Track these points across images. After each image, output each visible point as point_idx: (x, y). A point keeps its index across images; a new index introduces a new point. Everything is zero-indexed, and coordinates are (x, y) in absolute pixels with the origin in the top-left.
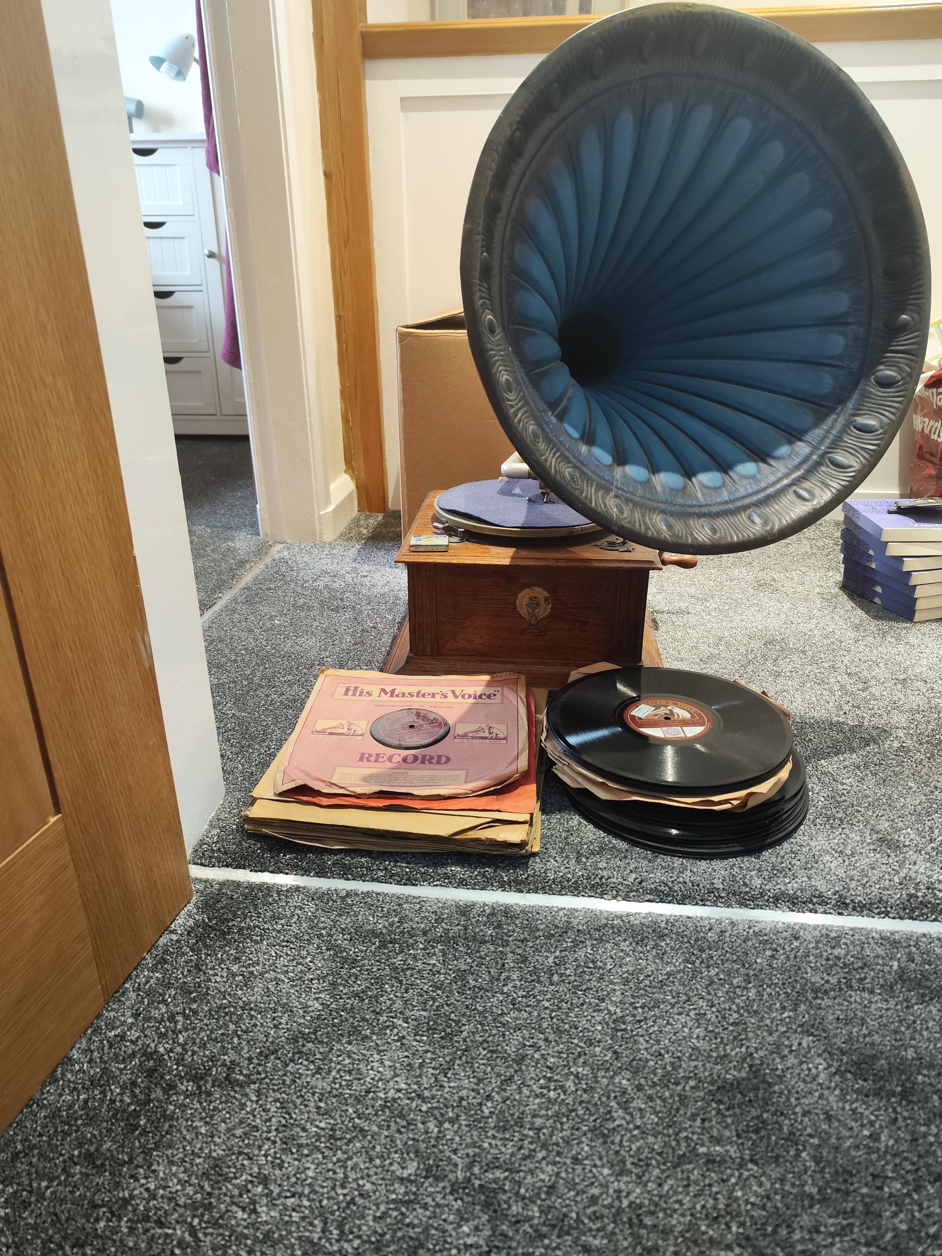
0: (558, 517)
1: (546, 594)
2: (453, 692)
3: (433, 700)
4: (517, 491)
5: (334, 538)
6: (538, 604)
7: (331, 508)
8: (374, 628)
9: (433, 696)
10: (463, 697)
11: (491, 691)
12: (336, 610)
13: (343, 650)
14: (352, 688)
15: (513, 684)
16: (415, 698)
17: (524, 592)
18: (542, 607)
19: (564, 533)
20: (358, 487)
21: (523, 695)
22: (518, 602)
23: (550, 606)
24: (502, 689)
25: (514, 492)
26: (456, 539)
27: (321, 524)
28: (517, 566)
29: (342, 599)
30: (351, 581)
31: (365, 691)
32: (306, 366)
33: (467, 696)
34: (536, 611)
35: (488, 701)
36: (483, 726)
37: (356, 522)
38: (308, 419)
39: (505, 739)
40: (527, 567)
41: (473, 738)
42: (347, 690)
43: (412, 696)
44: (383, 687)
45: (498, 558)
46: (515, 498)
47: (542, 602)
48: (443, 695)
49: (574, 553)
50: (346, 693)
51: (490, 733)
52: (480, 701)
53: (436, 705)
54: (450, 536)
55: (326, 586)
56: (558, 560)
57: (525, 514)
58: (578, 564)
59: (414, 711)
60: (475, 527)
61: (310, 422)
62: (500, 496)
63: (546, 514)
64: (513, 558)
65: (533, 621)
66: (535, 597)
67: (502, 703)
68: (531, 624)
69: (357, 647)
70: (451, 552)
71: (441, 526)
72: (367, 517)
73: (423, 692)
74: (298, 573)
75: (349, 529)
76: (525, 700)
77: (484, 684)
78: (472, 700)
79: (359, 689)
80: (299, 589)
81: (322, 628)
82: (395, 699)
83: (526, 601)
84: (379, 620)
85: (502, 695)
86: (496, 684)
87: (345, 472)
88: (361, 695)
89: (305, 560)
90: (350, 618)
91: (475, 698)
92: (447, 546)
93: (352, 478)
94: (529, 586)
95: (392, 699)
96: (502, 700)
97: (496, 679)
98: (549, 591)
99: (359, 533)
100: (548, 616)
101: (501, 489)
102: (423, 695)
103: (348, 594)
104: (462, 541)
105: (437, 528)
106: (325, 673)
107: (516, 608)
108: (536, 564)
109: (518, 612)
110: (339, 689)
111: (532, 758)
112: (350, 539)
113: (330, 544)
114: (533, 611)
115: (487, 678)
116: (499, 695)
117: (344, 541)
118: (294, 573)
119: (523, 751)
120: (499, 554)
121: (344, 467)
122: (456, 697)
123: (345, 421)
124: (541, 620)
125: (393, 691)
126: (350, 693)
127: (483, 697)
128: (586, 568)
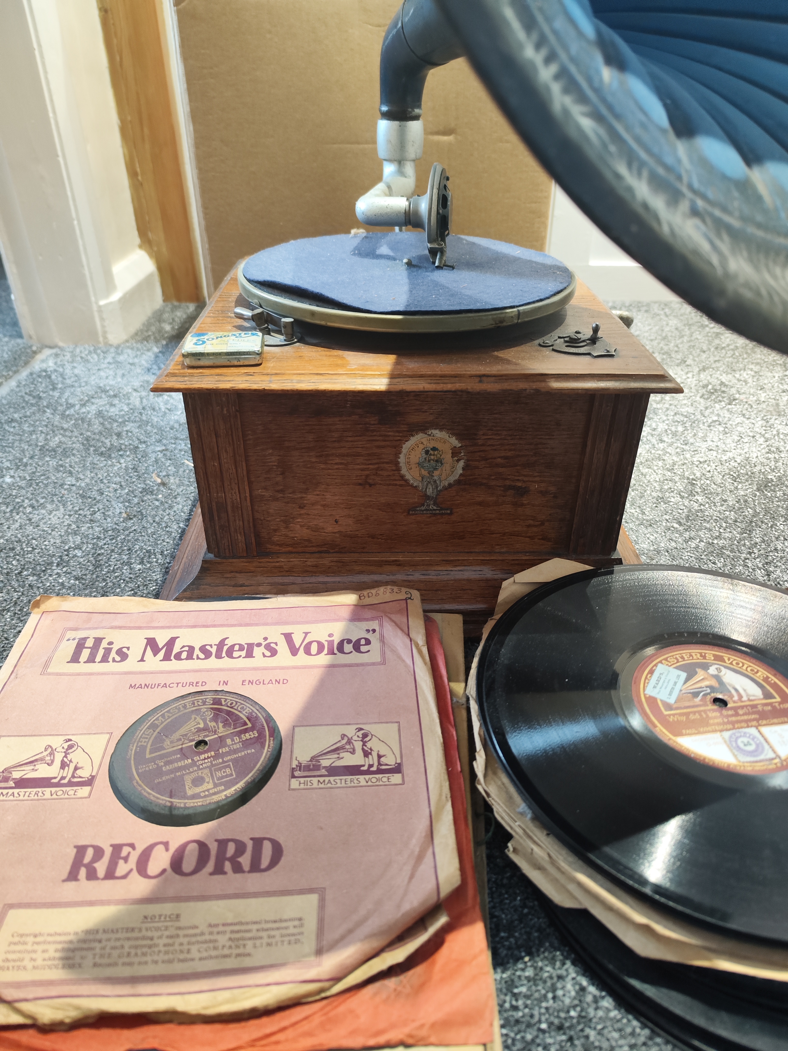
0: (468, 292)
1: (455, 442)
2: (288, 637)
3: (249, 662)
4: (384, 250)
5: (125, 337)
6: (439, 461)
7: (116, 296)
8: (163, 484)
9: (249, 651)
10: (308, 651)
11: (358, 632)
12: (106, 455)
13: (106, 531)
14: (90, 643)
15: (400, 612)
16: (213, 662)
17: (413, 440)
18: (447, 467)
19: (486, 322)
20: (160, 268)
21: (420, 639)
22: (402, 459)
23: (462, 463)
24: (381, 626)
25: (379, 252)
26: (278, 339)
27: (102, 319)
28: (402, 394)
29: (119, 435)
30: (137, 403)
31: (115, 647)
32: (46, 72)
33: (314, 648)
34: (436, 473)
35: (355, 658)
36: (350, 731)
37: (158, 316)
38: (61, 159)
39: (397, 769)
40: (418, 394)
41: (333, 771)
42: (81, 645)
43: (208, 654)
44: (151, 634)
45: (363, 376)
46: (383, 262)
47: (447, 457)
48: (268, 647)
49: (508, 362)
50: (75, 659)
51: (367, 754)
52: (341, 658)
53: (253, 676)
54: (267, 332)
55: (100, 414)
56: (481, 377)
57: (406, 288)
58: (522, 385)
59: (209, 698)
60: (313, 313)
61: (66, 164)
62: (357, 259)
63: (443, 287)
64: (393, 376)
65: (430, 491)
66: (434, 449)
67: (383, 662)
68: (427, 497)
69: (130, 523)
70: (269, 366)
71: (248, 313)
72: (174, 309)
73: (229, 643)
74: (62, 393)
75: (148, 325)
76: (425, 650)
77: (346, 613)
78: (324, 659)
79: (104, 644)
80: (57, 419)
81: (79, 488)
82: (173, 664)
83: (417, 456)
84: (172, 469)
85: (382, 640)
86: (368, 614)
87: (140, 247)
88: (105, 659)
89: (76, 371)
90: (127, 468)
91: (331, 652)
92: (259, 354)
93: (151, 255)
94: (423, 428)
95: (168, 666)
96: (383, 654)
97: (367, 601)
98: (459, 437)
99: (160, 330)
100: (458, 482)
101: (356, 248)
102: (230, 654)
103: (129, 426)
104: (290, 342)
105: (240, 316)
106: (43, 607)
107: (399, 469)
108: (440, 387)
109: (402, 477)
110: (64, 643)
111: (463, 826)
112: (146, 339)
113: (117, 347)
114: (431, 474)
115: (350, 598)
116: (375, 644)
117: (137, 342)
118: (56, 394)
119: (440, 808)
120: (364, 367)
121: (137, 240)
122: (294, 651)
123: (132, 174)
124: (445, 488)
125: (171, 643)
126: (85, 654)
127: (348, 648)
128: (537, 392)
